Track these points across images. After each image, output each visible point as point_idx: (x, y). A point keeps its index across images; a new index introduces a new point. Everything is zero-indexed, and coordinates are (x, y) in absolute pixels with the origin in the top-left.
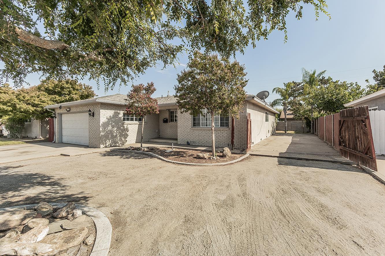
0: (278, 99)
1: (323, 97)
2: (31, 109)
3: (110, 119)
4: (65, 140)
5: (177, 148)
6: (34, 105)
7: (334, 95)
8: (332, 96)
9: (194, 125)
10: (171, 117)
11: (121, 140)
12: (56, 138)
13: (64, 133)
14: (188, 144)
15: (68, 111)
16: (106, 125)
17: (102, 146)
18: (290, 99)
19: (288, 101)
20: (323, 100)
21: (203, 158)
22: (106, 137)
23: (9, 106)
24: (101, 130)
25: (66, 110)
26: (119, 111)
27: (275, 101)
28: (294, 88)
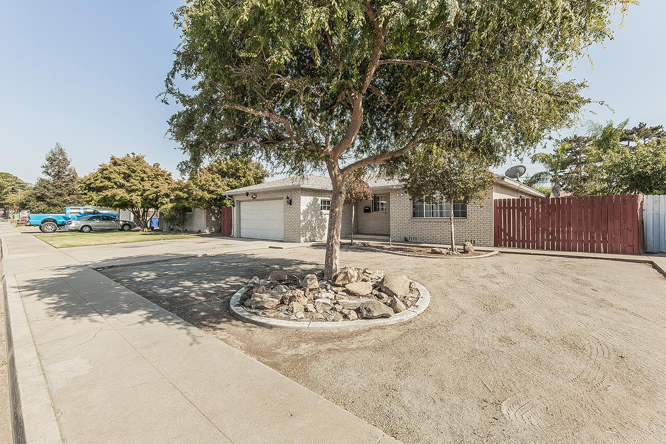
0: (541, 173)
1: (628, 168)
2: (207, 196)
3: (310, 206)
4: (244, 233)
5: (395, 245)
6: (211, 192)
7: (649, 164)
8: (645, 166)
9: (414, 215)
10: (375, 205)
11: (319, 233)
12: (234, 231)
13: (243, 225)
14: (406, 241)
15: (254, 198)
16: (306, 213)
17: (302, 239)
18: (569, 169)
19: (566, 172)
20: (627, 174)
21: (441, 253)
22: (306, 228)
23: (185, 192)
24: (302, 219)
25: (252, 197)
26: (317, 198)
27: (536, 176)
28: (578, 149)
